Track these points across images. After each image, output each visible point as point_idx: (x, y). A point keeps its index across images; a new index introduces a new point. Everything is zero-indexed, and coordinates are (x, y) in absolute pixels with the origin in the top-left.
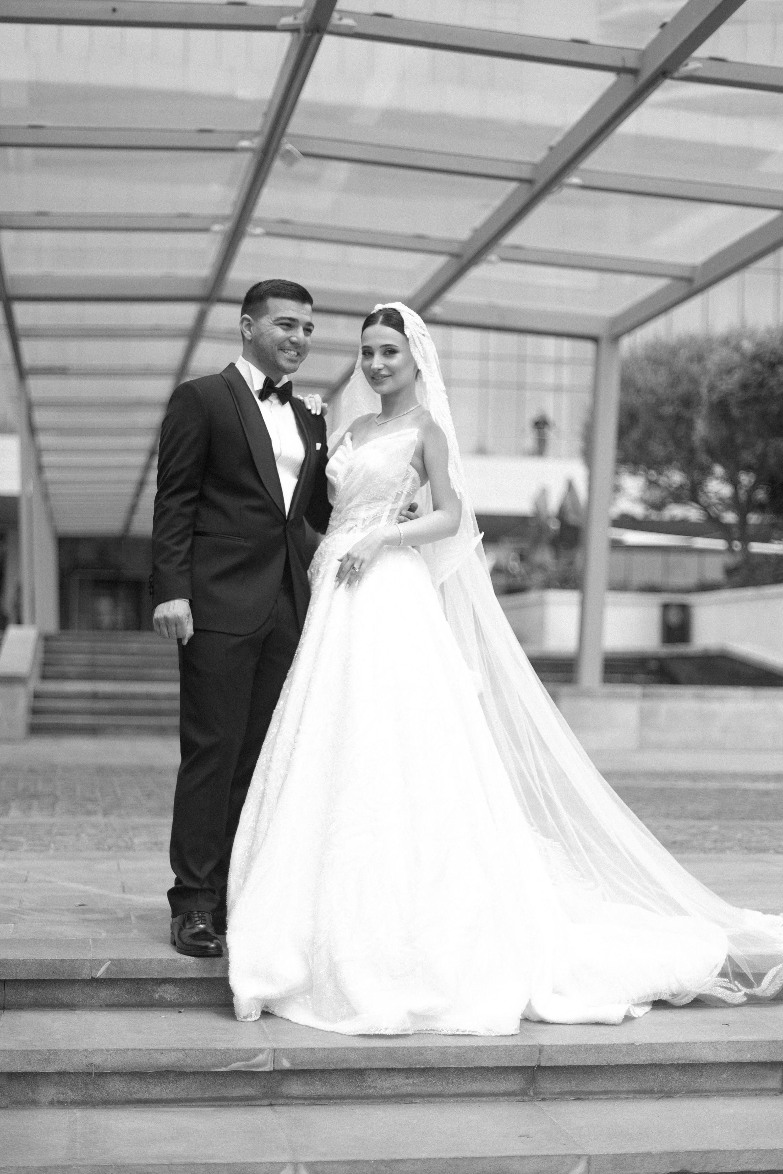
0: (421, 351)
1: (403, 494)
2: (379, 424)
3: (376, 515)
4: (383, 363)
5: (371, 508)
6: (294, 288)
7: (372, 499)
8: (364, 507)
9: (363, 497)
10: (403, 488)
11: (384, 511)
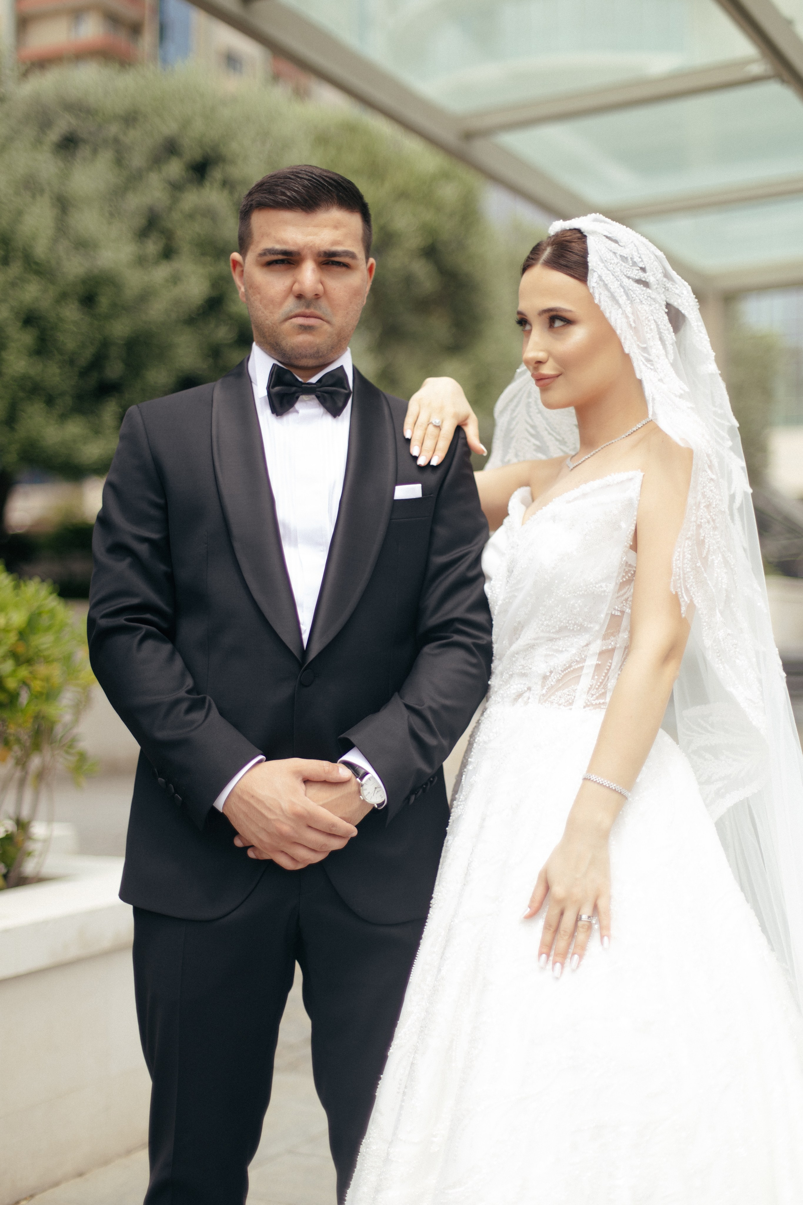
0: (630, 315)
1: (625, 617)
2: (572, 467)
3: (570, 666)
4: (548, 347)
5: (557, 651)
7: (558, 632)
8: (542, 651)
9: (539, 628)
10: (622, 603)
11: (586, 656)
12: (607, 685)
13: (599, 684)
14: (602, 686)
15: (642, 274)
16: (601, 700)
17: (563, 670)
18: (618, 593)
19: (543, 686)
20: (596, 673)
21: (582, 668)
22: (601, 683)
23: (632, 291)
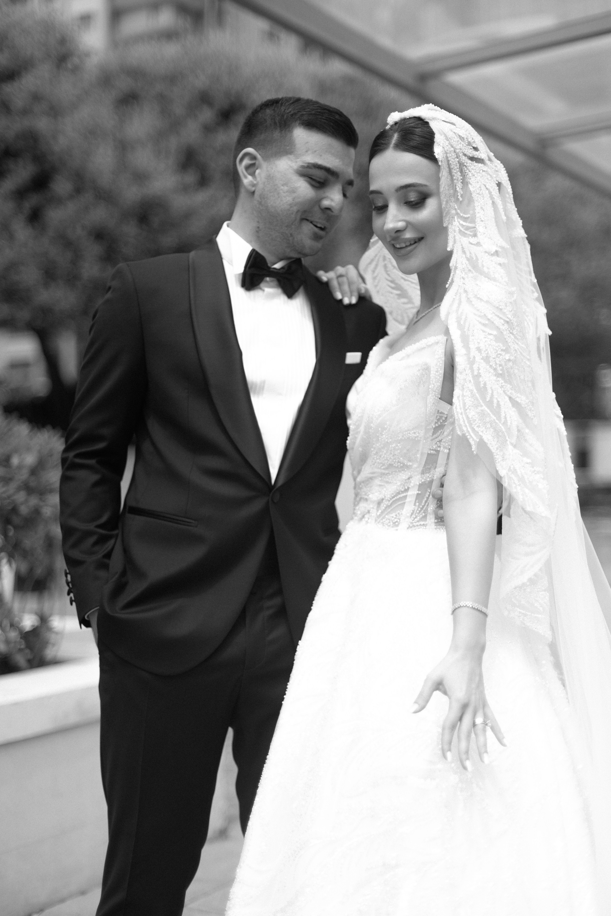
1: (441, 455)
3: (397, 495)
4: (404, 218)
5: (387, 482)
6: (337, 117)
7: (387, 469)
10: (436, 443)
11: (408, 488)
12: (427, 509)
13: (419, 509)
14: (422, 511)
15: (475, 153)
16: (422, 522)
17: (391, 498)
18: (432, 436)
19: (378, 511)
20: (417, 501)
21: (406, 497)
22: (422, 509)
23: (466, 167)
